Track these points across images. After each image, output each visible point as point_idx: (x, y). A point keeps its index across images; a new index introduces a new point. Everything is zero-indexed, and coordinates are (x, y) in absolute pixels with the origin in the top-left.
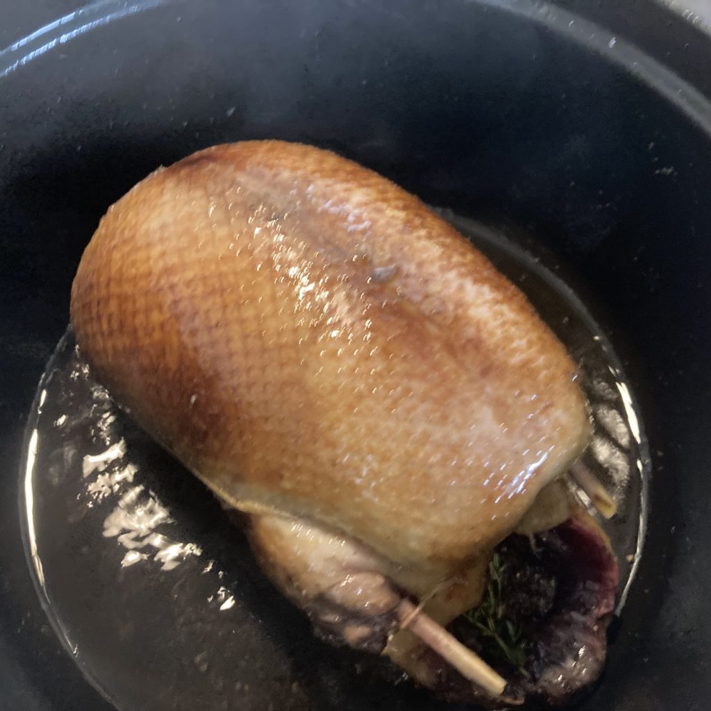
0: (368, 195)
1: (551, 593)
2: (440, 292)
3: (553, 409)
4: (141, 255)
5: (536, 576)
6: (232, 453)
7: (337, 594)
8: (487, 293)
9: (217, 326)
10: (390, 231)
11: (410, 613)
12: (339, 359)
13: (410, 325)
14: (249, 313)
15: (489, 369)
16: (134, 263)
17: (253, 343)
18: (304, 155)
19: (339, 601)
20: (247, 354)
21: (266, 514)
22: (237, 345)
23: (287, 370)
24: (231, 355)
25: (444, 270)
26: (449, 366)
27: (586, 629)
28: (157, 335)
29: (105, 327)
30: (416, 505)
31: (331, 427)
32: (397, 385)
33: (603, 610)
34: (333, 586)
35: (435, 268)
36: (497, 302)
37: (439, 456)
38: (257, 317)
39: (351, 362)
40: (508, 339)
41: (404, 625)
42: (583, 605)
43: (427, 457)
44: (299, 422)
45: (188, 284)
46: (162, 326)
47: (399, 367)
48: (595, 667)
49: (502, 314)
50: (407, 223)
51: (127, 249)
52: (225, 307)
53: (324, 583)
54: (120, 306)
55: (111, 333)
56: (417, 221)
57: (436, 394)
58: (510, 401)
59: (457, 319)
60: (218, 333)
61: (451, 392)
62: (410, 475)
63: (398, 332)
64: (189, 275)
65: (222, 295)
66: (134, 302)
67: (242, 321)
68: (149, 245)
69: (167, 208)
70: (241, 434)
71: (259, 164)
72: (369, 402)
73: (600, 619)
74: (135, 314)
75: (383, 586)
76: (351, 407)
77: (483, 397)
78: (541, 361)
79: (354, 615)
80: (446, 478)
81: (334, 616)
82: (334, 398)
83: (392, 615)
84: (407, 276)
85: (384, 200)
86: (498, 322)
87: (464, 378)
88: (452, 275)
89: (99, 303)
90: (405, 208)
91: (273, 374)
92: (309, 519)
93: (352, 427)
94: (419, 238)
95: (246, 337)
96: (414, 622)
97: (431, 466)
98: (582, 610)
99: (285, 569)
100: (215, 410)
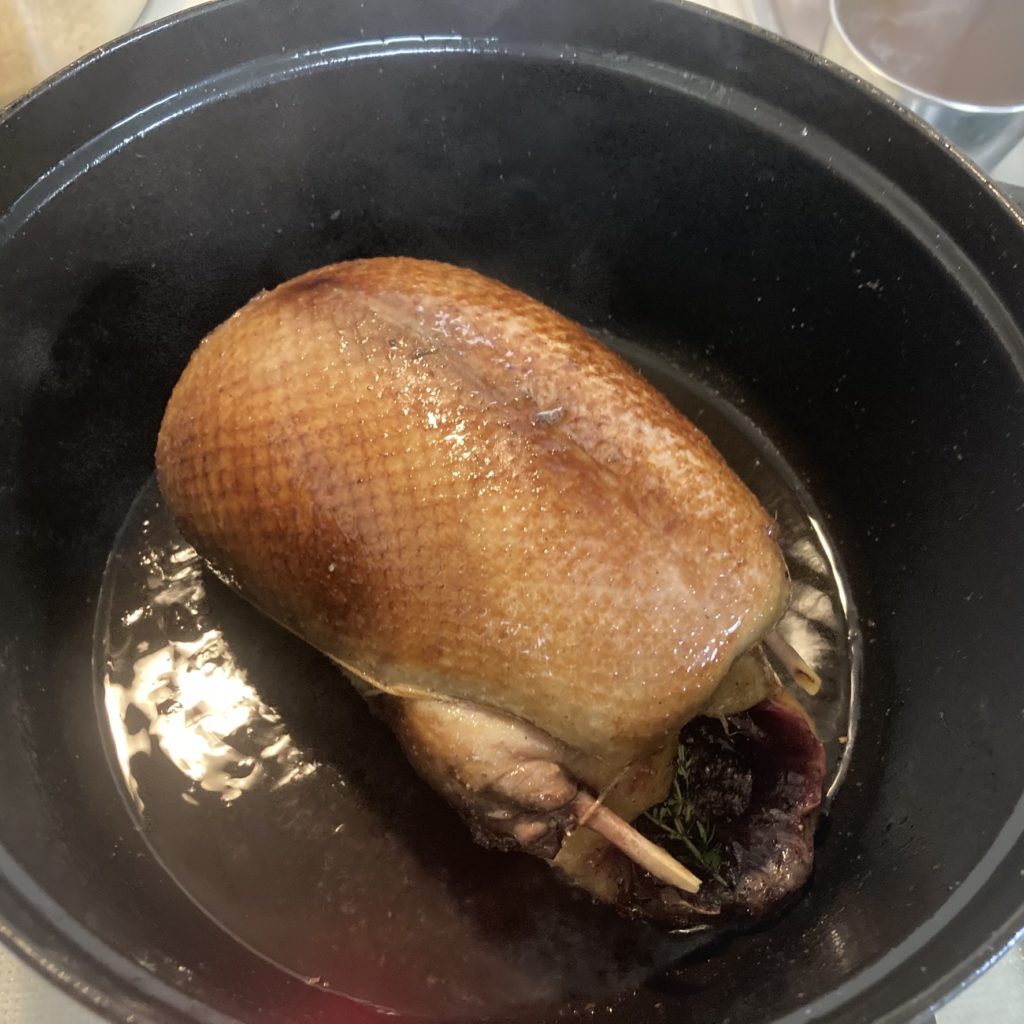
0: (525, 325)
1: (747, 789)
2: (615, 438)
3: (746, 568)
4: (259, 400)
5: (729, 770)
6: (380, 629)
7: (507, 785)
8: (668, 437)
9: (359, 482)
10: (554, 367)
11: (589, 806)
12: (504, 517)
13: (583, 476)
14: (397, 466)
15: (674, 524)
16: (250, 410)
17: (402, 501)
18: (445, 276)
19: (509, 794)
20: (396, 513)
21: (422, 698)
22: (383, 503)
23: (444, 531)
24: (376, 515)
25: (618, 411)
26: (629, 521)
27: (789, 828)
28: (284, 495)
29: (214, 486)
30: (598, 678)
31: (497, 595)
32: (572, 544)
33: (809, 806)
34: (502, 776)
35: (608, 410)
36: (680, 447)
37: (621, 622)
38: (407, 471)
39: (519, 520)
40: (695, 489)
41: (582, 821)
42: (786, 801)
43: (609, 624)
44: (460, 590)
45: (322, 433)
46: (290, 484)
47: (573, 524)
48: (801, 870)
49: (686, 461)
50: (573, 357)
51: (238, 393)
52: (368, 460)
53: (492, 774)
54: (234, 460)
55: (223, 494)
56: (584, 354)
57: (615, 553)
58: (698, 560)
59: (636, 467)
60: (361, 491)
61: (633, 551)
62: (590, 645)
63: (571, 484)
64: (321, 423)
65: (363, 447)
66: (253, 456)
67: (388, 476)
68: (267, 389)
69: (287, 344)
70: (391, 606)
71: (393, 289)
72: (540, 564)
73: (806, 816)
74: (255, 469)
75: (558, 775)
76: (520, 571)
77: (669, 555)
78: (732, 513)
79: (527, 810)
80: (630, 646)
81: (504, 812)
82: (501, 561)
83: (569, 808)
84: (577, 420)
85: (544, 330)
86: (682, 471)
87: (647, 534)
88: (627, 417)
89: (204, 459)
90: (569, 340)
91: (427, 535)
92: (473, 702)
93: (521, 593)
94: (588, 375)
95: (393, 493)
96: (594, 816)
97: (612, 635)
98: (785, 806)
99: (445, 760)
100: (359, 579)
